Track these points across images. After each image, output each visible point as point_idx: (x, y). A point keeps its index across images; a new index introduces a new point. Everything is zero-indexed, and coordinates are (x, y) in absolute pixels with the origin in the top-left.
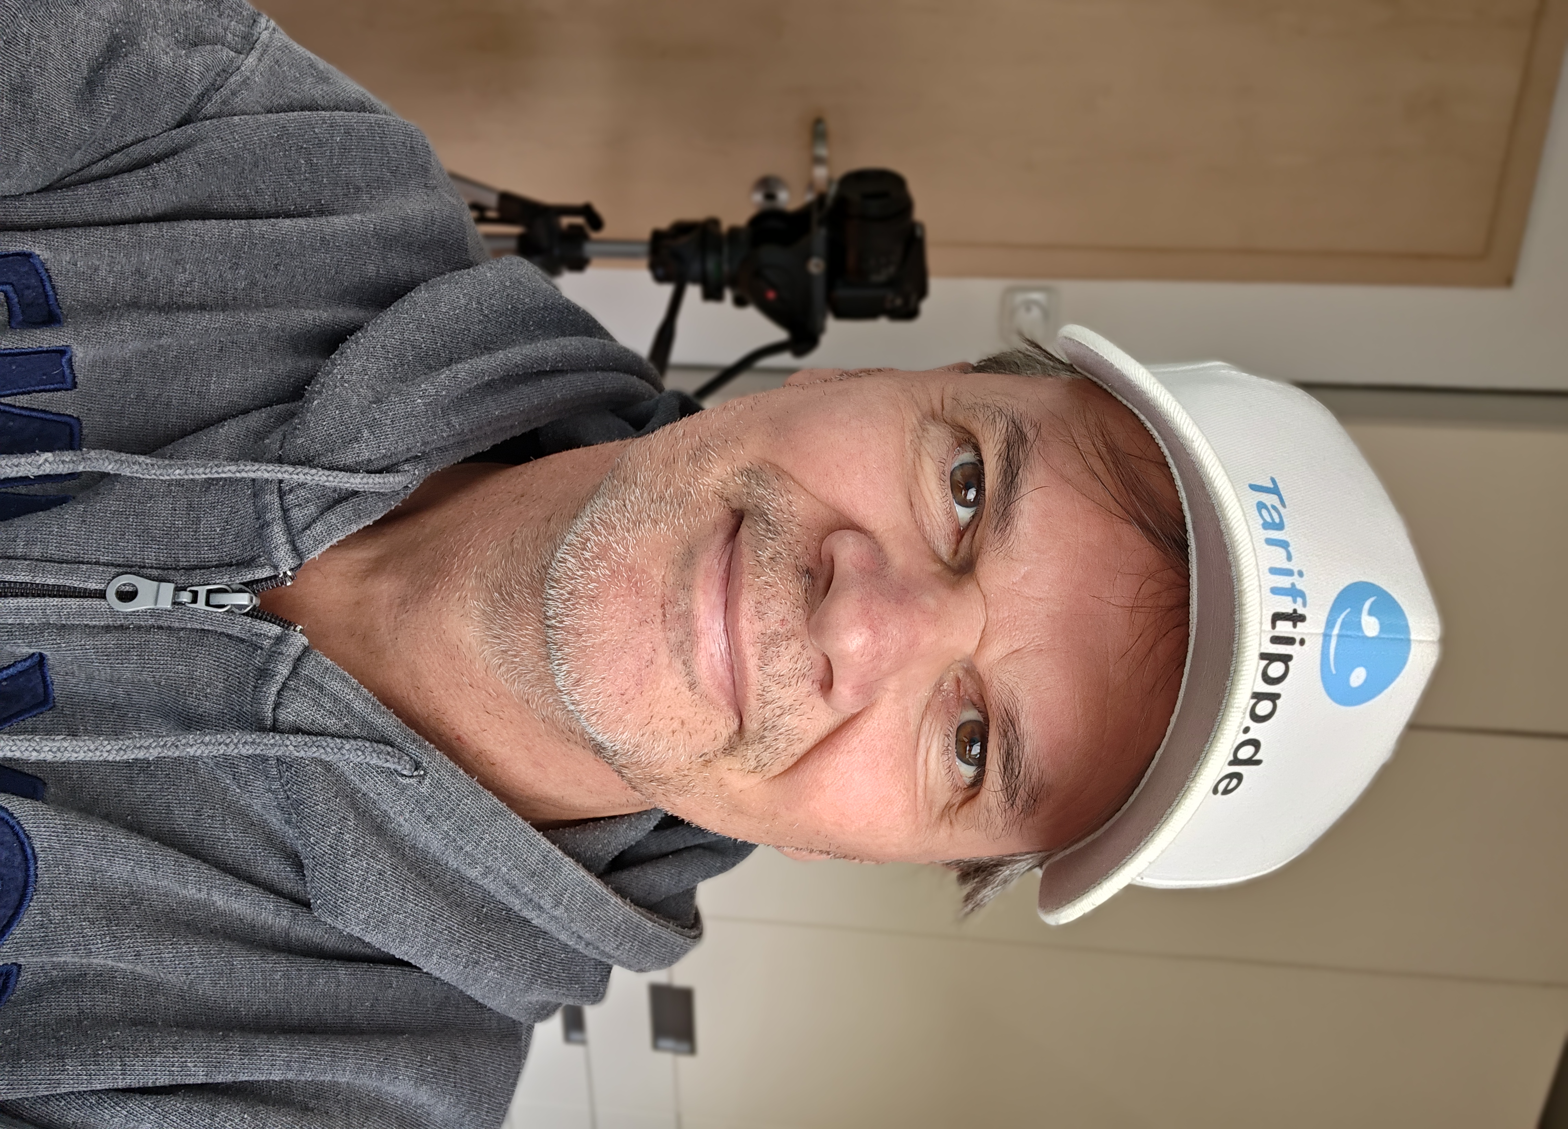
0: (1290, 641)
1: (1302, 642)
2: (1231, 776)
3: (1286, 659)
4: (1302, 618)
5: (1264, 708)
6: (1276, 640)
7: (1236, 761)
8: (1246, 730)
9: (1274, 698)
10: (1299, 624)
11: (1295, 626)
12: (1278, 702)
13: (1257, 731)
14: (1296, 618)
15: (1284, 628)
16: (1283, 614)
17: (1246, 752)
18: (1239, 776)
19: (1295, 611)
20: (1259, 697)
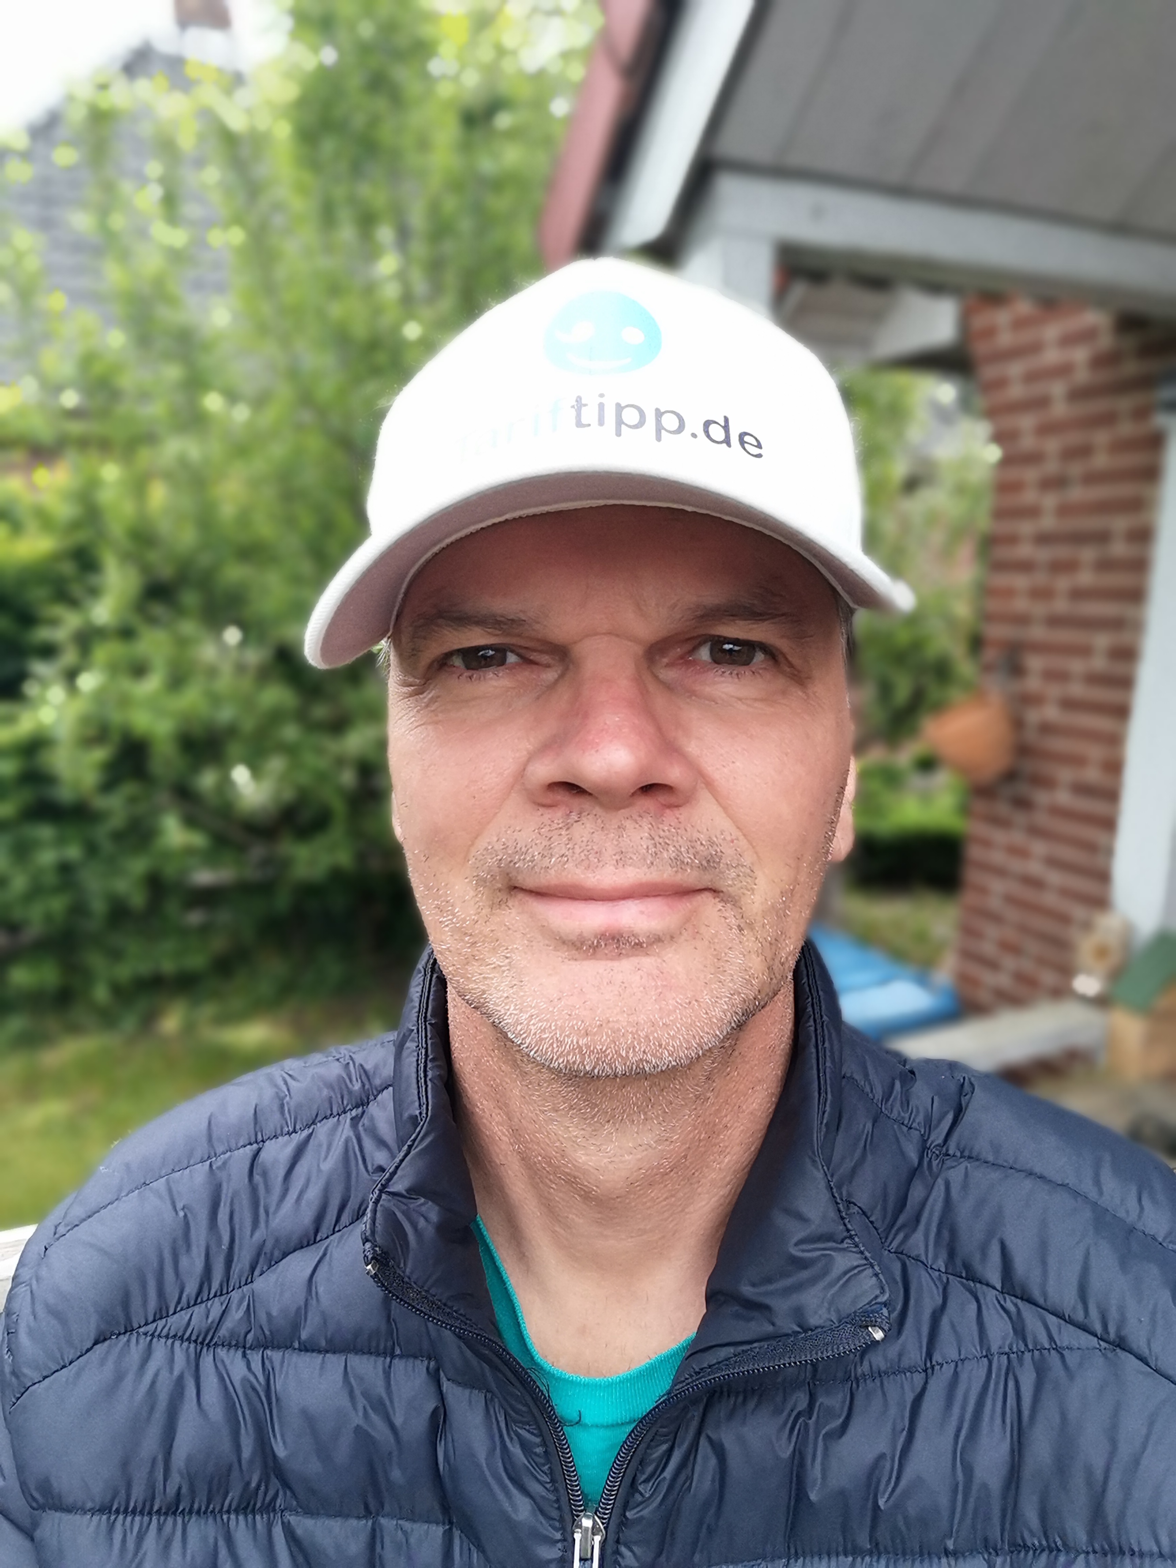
0: (601, 406)
1: (602, 395)
2: (742, 442)
3: (619, 408)
4: (579, 399)
5: (670, 422)
6: (601, 422)
7: (727, 441)
8: (694, 436)
9: (659, 414)
10: (583, 402)
11: (585, 405)
12: (662, 410)
13: (695, 425)
14: (579, 405)
15: (590, 415)
16: (576, 418)
17: (717, 432)
18: (742, 436)
19: (573, 407)
20: (659, 428)
